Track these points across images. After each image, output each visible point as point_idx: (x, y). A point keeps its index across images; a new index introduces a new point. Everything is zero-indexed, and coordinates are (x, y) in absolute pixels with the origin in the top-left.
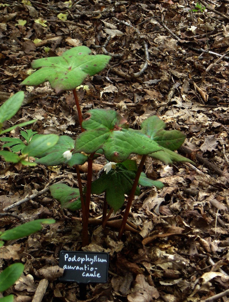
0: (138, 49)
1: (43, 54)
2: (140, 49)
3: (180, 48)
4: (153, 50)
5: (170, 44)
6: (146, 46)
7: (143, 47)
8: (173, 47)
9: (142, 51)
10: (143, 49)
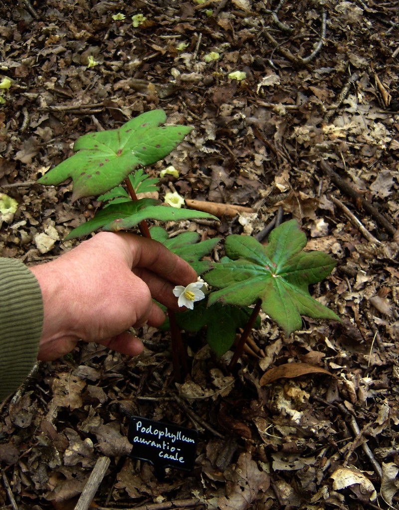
0: (315, 19)
1: (202, 21)
2: (318, 19)
3: (366, 20)
4: (332, 21)
5: (354, 14)
6: (324, 15)
7: (321, 17)
8: (356, 18)
9: (319, 21)
10: (321, 19)
